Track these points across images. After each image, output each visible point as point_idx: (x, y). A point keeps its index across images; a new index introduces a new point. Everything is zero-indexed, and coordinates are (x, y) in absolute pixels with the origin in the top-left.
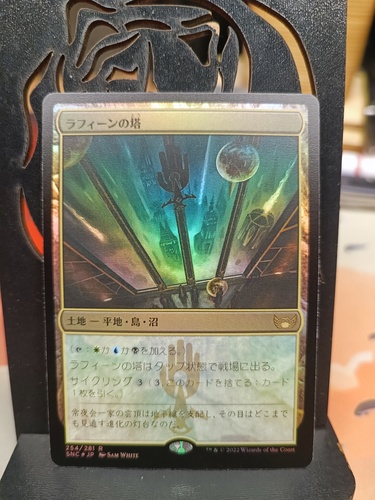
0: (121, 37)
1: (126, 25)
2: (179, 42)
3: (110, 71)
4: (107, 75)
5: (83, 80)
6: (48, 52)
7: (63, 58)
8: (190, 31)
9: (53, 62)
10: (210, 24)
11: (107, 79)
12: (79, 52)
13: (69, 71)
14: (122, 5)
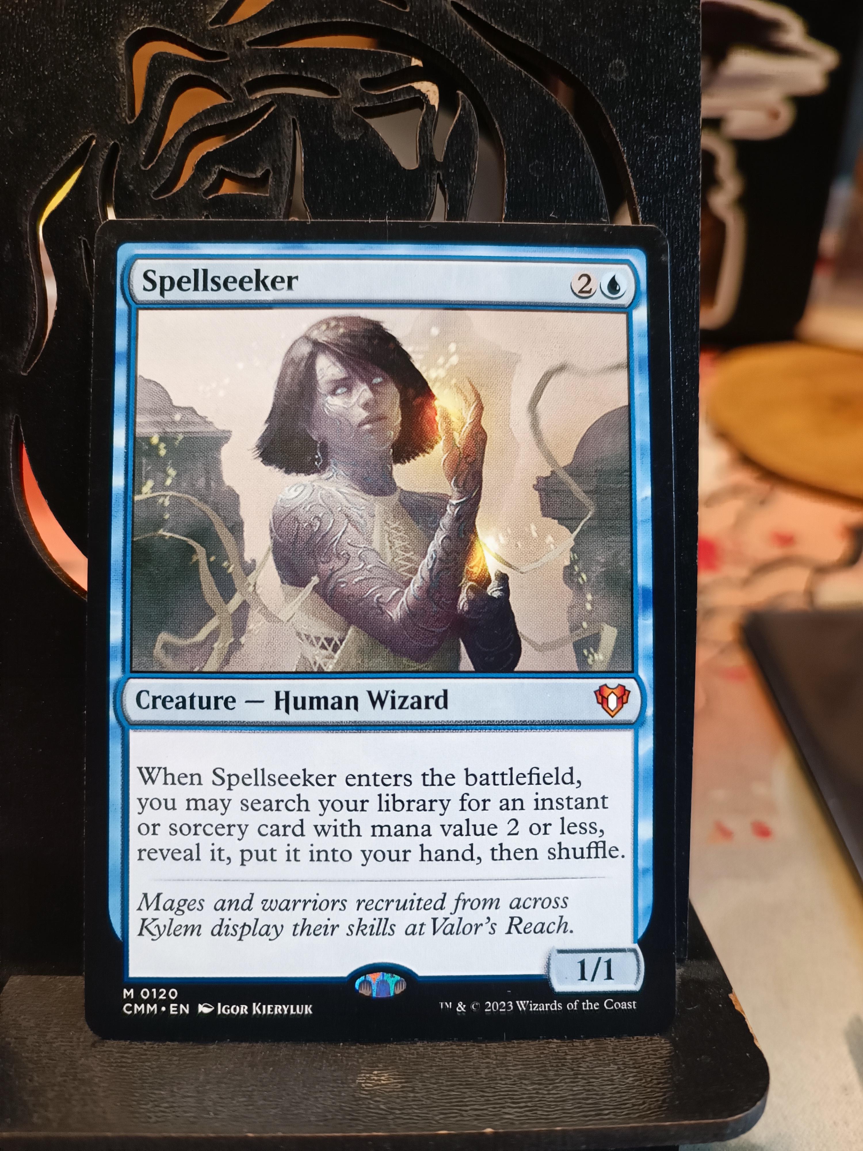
0: (235, 109)
1: (248, 85)
2: (355, 118)
3: (215, 176)
4: (207, 184)
5: (157, 194)
6: (86, 137)
7: (115, 149)
8: (379, 97)
9: (94, 158)
10: (417, 85)
11: (207, 192)
12: (148, 138)
13: (127, 176)
14: (238, 44)
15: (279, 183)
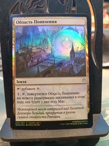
15: (45, 7)
